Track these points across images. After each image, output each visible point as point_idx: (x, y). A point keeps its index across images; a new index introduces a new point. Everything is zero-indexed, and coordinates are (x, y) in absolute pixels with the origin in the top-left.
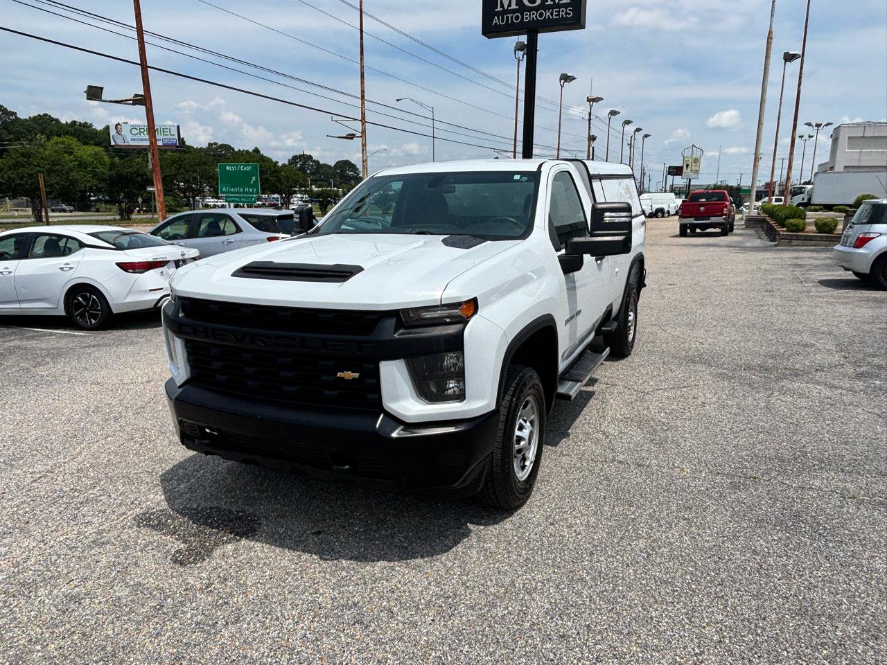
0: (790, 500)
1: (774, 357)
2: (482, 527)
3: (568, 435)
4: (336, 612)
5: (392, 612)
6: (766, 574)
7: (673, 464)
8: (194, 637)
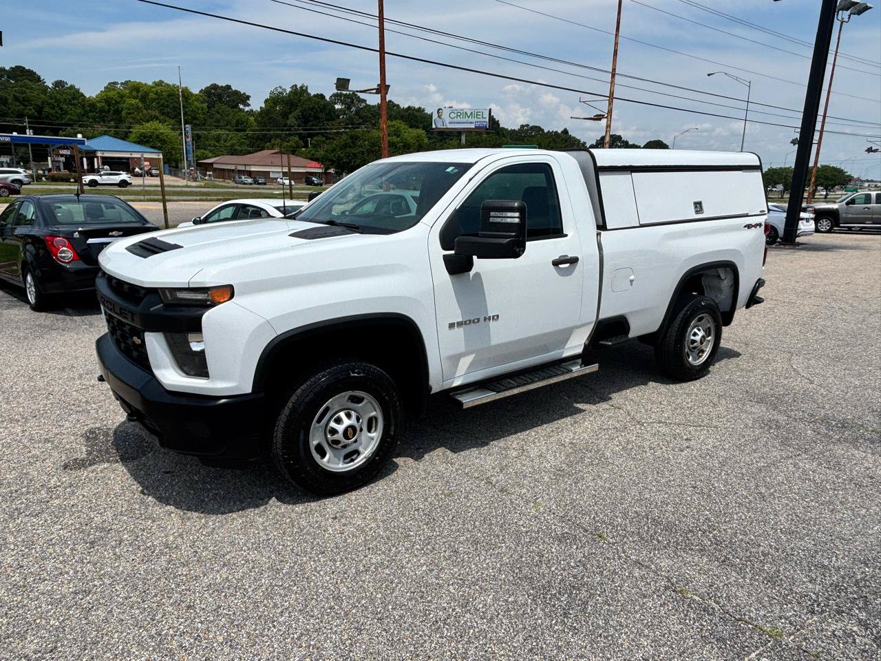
0: (598, 570)
4: (92, 531)
5: (120, 544)
6: (438, 628)
7: (537, 499)
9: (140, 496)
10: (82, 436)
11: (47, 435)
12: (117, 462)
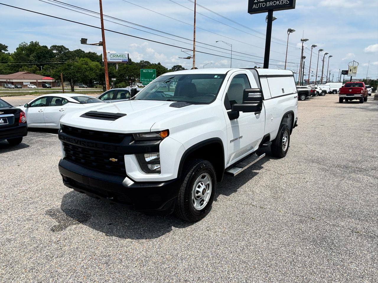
0: (325, 231)
1: (353, 162)
2: (177, 229)
3: (237, 191)
4: (100, 258)
5: (121, 261)
6: (294, 264)
7: (277, 209)
8: (42, 261)
9: (108, 237)
10: (46, 214)
11: (25, 217)
12: (79, 224)
